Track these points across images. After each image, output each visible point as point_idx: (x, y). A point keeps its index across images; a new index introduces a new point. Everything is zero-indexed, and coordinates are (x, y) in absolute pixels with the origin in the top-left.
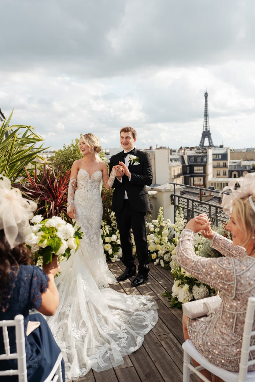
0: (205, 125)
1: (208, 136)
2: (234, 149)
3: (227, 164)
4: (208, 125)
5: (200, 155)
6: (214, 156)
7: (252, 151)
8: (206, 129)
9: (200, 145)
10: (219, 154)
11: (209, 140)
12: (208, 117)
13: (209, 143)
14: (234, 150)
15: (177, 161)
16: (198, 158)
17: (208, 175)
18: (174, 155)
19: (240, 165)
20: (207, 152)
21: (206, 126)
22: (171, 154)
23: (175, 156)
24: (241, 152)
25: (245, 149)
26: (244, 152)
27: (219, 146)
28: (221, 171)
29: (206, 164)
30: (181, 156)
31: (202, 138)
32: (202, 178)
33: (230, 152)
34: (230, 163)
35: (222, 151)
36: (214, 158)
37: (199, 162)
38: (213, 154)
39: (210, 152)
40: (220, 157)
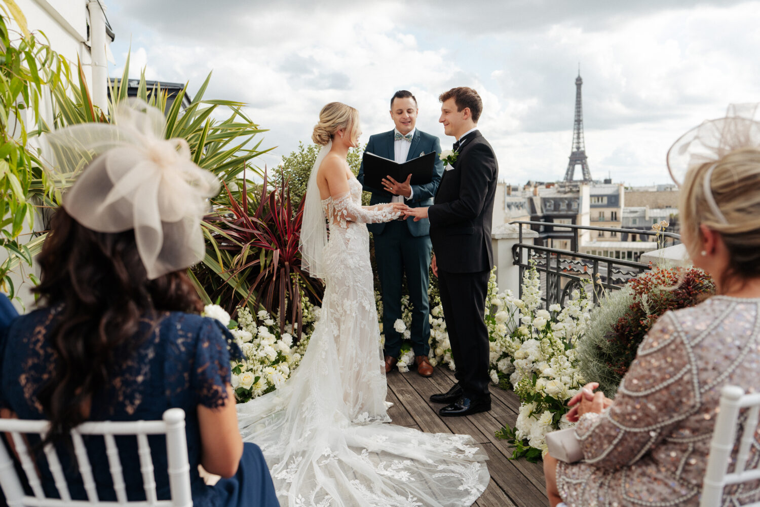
0: (575, 141)
1: (581, 160)
2: (632, 185)
3: (617, 215)
4: (581, 140)
5: (566, 196)
6: (593, 199)
7: (669, 190)
8: (578, 148)
9: (566, 179)
10: (602, 196)
11: (583, 169)
12: (581, 125)
13: (584, 174)
14: (632, 188)
15: (521, 208)
16: (561, 204)
17: (581, 236)
18: (515, 196)
19: (644, 217)
20: (578, 191)
21: (578, 143)
22: (509, 194)
23: (516, 198)
24: (647, 192)
25: (653, 187)
26: (653, 192)
27: (603, 181)
29: (577, 214)
30: (528, 198)
31: (570, 164)
32: (569, 242)
33: (625, 193)
34: (624, 212)
35: (608, 190)
36: (593, 203)
37: (563, 210)
38: (591, 196)
39: (586, 192)
40: (605, 200)
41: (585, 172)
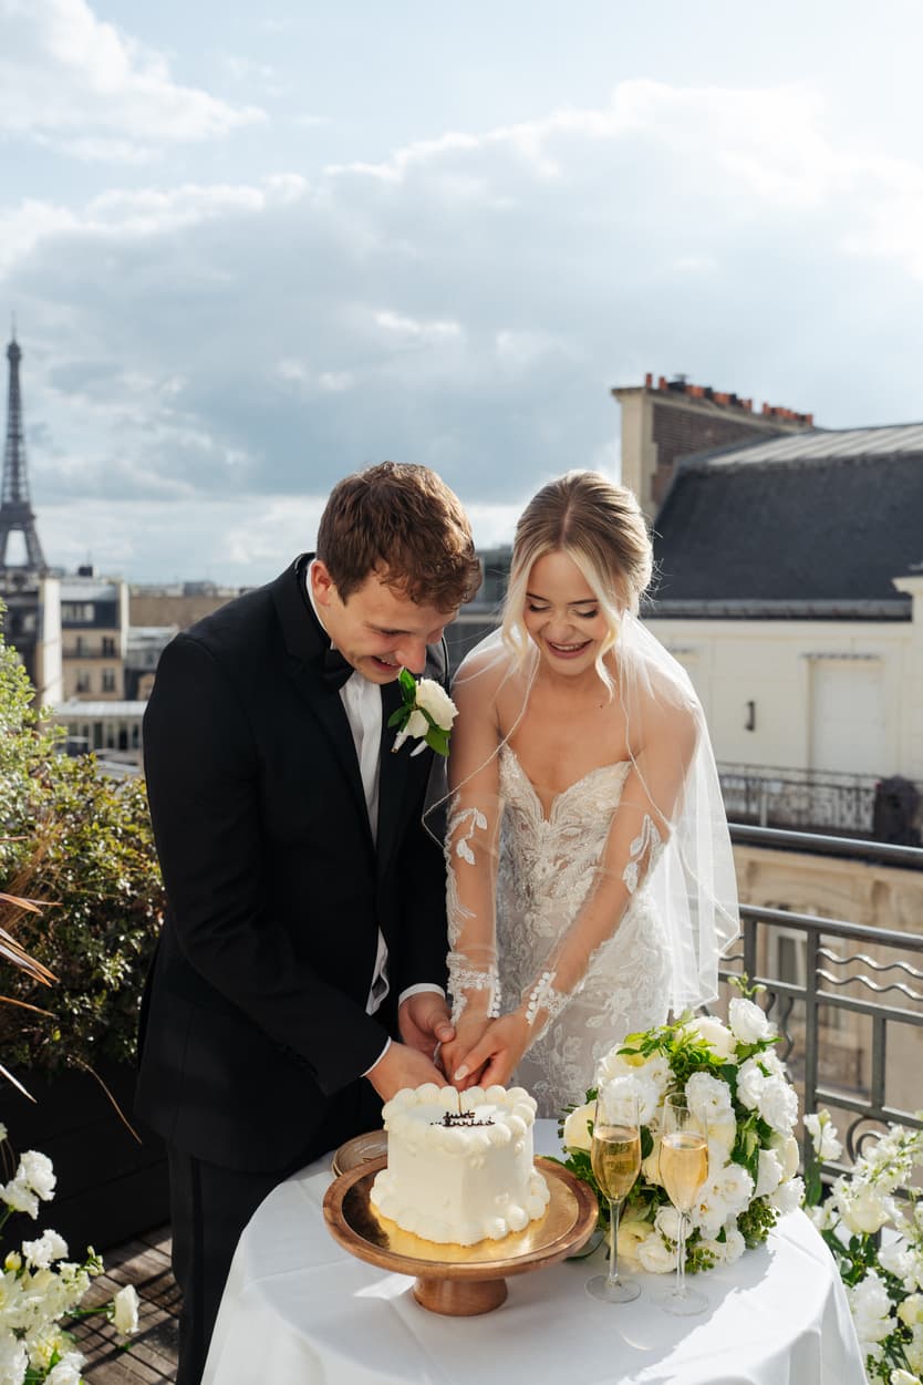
0: (9, 479)
1: (23, 522)
3: (116, 645)
4: (22, 480)
5: (9, 602)
6: (66, 609)
8: (15, 496)
10: (83, 603)
11: (27, 541)
13: (30, 552)
17: (45, 690)
20: (35, 593)
21: (15, 484)
25: (175, 586)
26: (176, 598)
27: (74, 569)
28: (95, 671)
29: (37, 643)
33: (130, 598)
34: (129, 640)
35: (91, 591)
36: (66, 618)
38: (64, 603)
39: (52, 595)
40: (89, 614)
41: (33, 550)
